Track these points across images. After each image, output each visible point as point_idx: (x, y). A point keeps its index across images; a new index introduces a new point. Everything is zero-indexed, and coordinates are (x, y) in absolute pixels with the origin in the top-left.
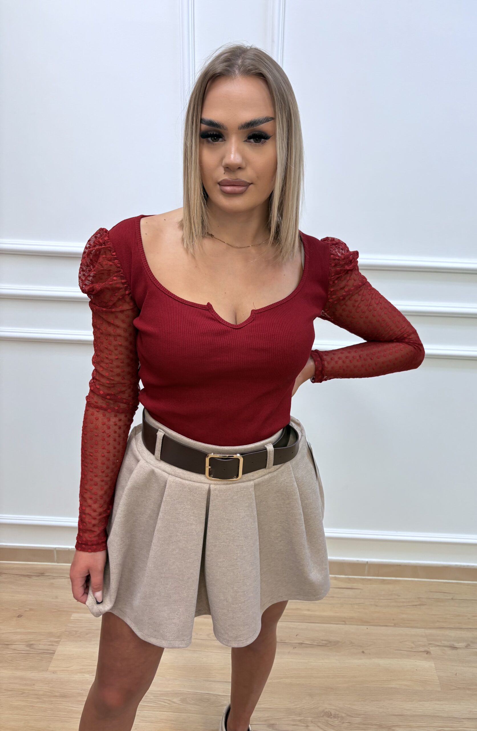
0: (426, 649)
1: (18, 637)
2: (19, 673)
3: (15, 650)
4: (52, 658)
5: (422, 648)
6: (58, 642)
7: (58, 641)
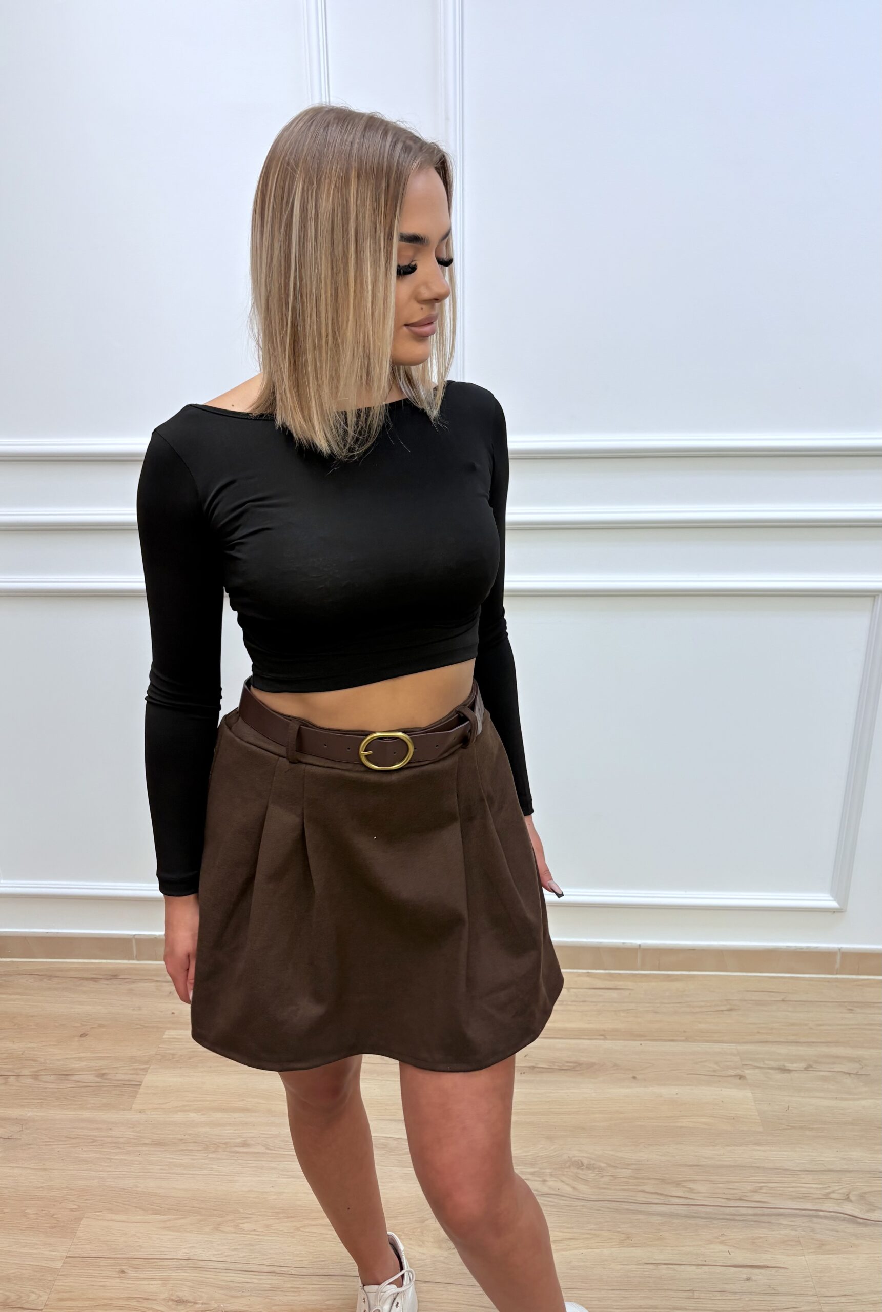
0: (739, 1072)
1: (83, 1064)
2: (86, 1114)
3: (78, 1082)
4: (137, 1092)
5: (732, 1071)
6: (145, 1070)
7: (146, 1068)
